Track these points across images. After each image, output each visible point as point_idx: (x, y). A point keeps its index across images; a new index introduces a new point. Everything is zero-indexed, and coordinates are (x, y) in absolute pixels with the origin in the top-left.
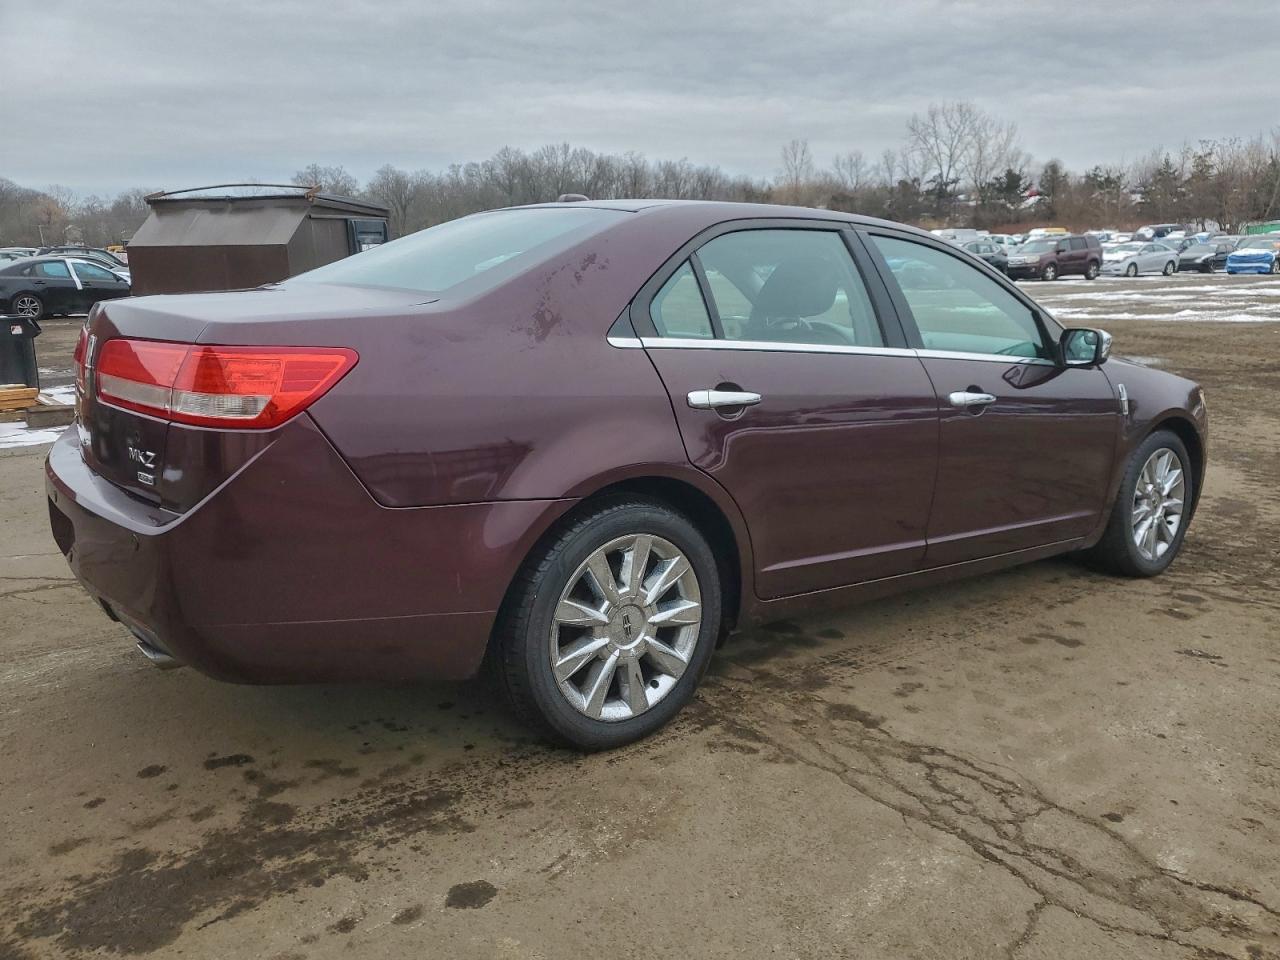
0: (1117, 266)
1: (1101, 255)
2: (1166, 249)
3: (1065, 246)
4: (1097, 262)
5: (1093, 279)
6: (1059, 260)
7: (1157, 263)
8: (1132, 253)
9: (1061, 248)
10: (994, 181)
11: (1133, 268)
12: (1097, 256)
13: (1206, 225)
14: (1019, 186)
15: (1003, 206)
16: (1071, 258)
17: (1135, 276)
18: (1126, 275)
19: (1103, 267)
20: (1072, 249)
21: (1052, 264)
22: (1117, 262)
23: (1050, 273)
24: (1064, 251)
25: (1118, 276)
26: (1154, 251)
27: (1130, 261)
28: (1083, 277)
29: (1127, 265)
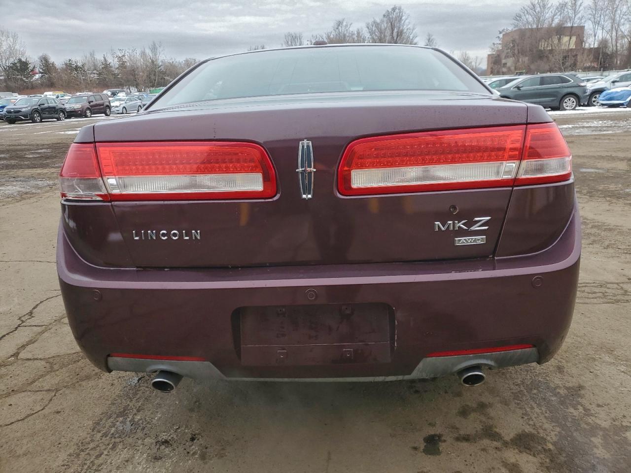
0: (117, 109)
1: (110, 104)
2: (136, 100)
3: (92, 99)
4: (109, 107)
5: (109, 115)
6: (91, 106)
7: (135, 107)
8: (122, 102)
9: (90, 100)
10: (12, 65)
11: (124, 109)
12: (108, 104)
13: (131, 89)
14: (28, 68)
15: (22, 80)
16: (96, 105)
17: (126, 113)
18: (123, 113)
19: (113, 109)
20: (96, 101)
21: (88, 109)
22: (117, 107)
23: (88, 113)
24: (92, 102)
25: (118, 114)
26: (131, 101)
27: (122, 106)
28: (103, 115)
29: (122, 108)
